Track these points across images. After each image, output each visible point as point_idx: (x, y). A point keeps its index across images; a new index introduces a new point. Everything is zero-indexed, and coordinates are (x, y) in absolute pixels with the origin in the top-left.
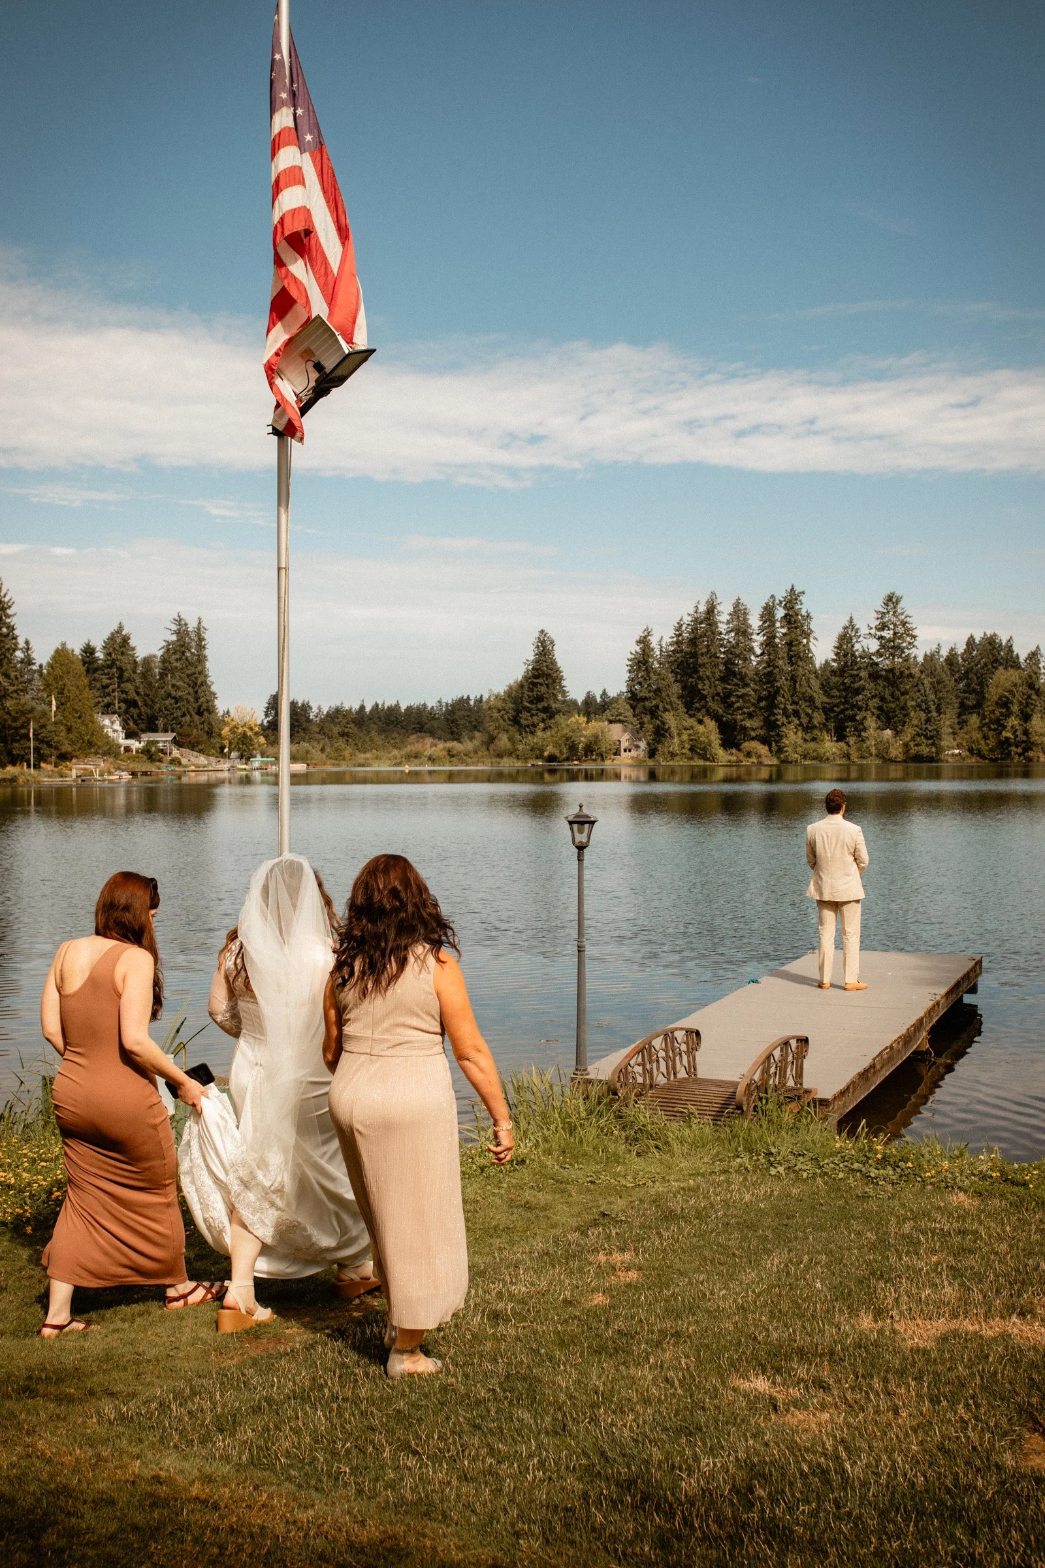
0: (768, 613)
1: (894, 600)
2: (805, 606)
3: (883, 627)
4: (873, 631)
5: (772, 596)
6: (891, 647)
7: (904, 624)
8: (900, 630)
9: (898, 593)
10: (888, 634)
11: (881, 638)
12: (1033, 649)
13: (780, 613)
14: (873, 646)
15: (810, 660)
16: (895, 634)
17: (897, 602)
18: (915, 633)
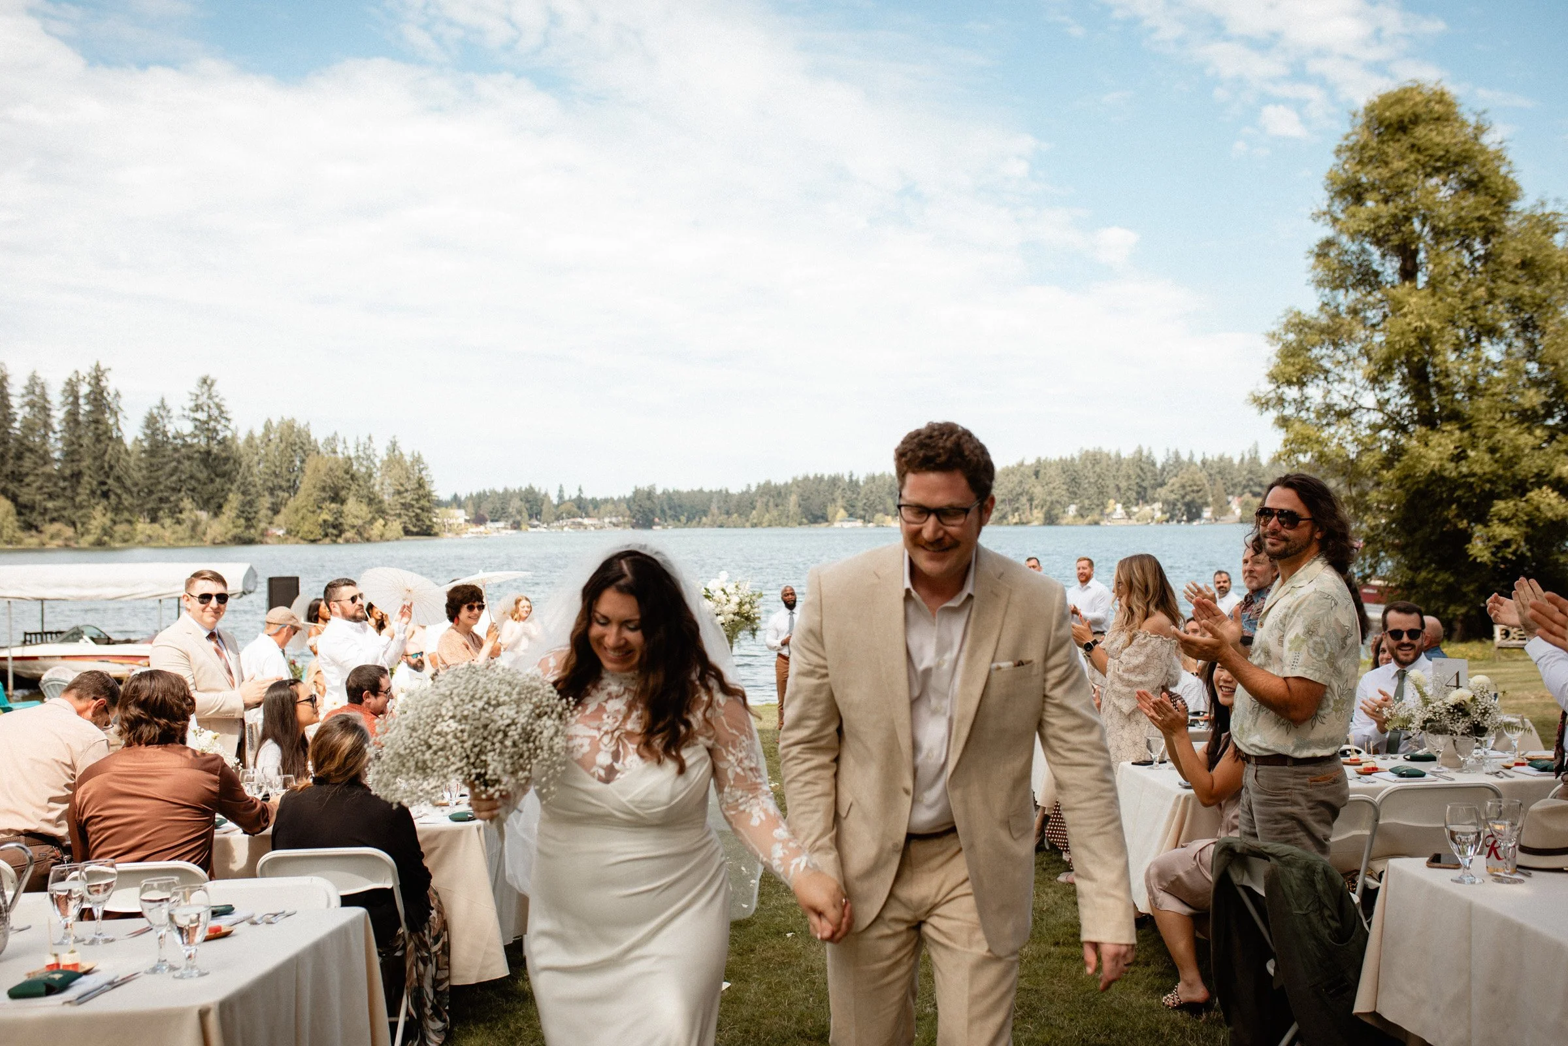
0: (71, 389)
1: (209, 382)
2: (111, 384)
3: (198, 408)
4: (187, 413)
5: (77, 372)
6: (204, 427)
7: (219, 407)
8: (215, 412)
9: (212, 376)
10: (202, 416)
11: (195, 419)
12: (330, 435)
13: (84, 389)
14: (187, 428)
15: (119, 440)
16: (210, 416)
17: (212, 385)
18: (229, 416)
